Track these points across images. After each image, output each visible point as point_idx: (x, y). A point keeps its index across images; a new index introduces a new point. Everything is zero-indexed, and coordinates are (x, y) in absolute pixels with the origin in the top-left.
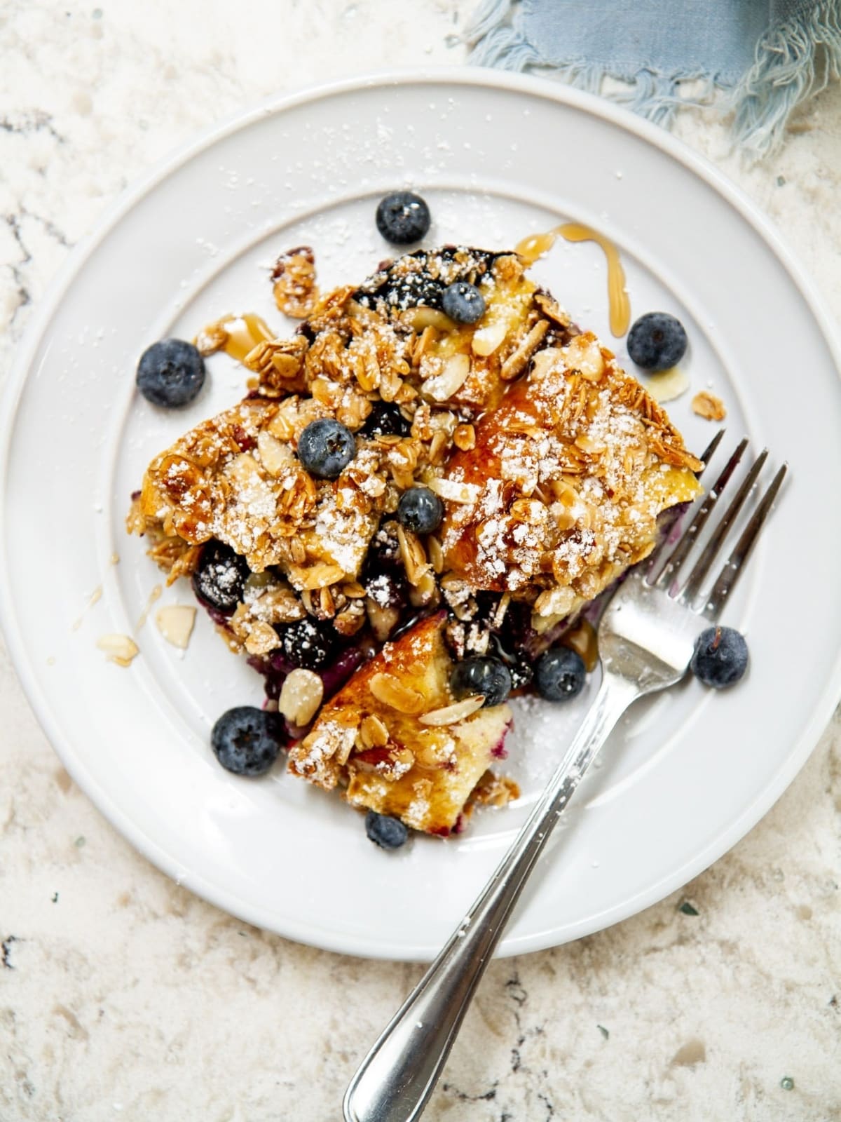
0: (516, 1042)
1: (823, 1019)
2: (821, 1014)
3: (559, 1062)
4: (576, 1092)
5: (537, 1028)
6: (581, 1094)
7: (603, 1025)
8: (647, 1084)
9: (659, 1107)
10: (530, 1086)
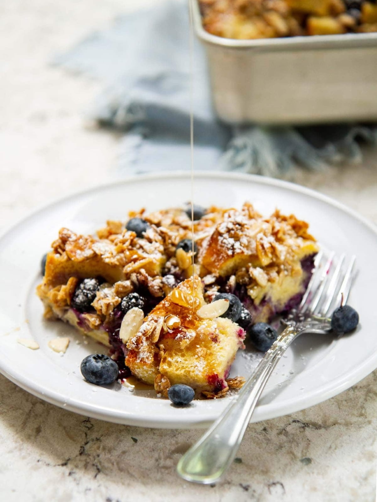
0: (83, 443)
1: (259, 436)
2: (257, 434)
3: (107, 451)
4: (115, 464)
5: (97, 438)
6: (118, 463)
7: (134, 437)
8: (157, 460)
9: (163, 470)
10: (88, 460)
